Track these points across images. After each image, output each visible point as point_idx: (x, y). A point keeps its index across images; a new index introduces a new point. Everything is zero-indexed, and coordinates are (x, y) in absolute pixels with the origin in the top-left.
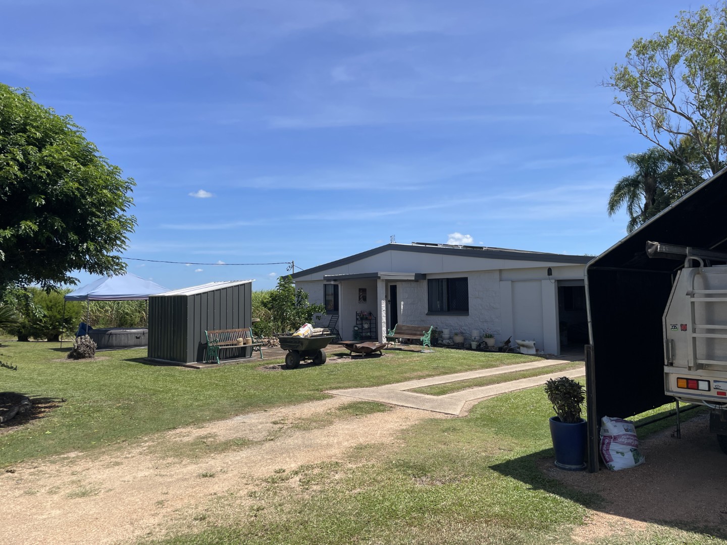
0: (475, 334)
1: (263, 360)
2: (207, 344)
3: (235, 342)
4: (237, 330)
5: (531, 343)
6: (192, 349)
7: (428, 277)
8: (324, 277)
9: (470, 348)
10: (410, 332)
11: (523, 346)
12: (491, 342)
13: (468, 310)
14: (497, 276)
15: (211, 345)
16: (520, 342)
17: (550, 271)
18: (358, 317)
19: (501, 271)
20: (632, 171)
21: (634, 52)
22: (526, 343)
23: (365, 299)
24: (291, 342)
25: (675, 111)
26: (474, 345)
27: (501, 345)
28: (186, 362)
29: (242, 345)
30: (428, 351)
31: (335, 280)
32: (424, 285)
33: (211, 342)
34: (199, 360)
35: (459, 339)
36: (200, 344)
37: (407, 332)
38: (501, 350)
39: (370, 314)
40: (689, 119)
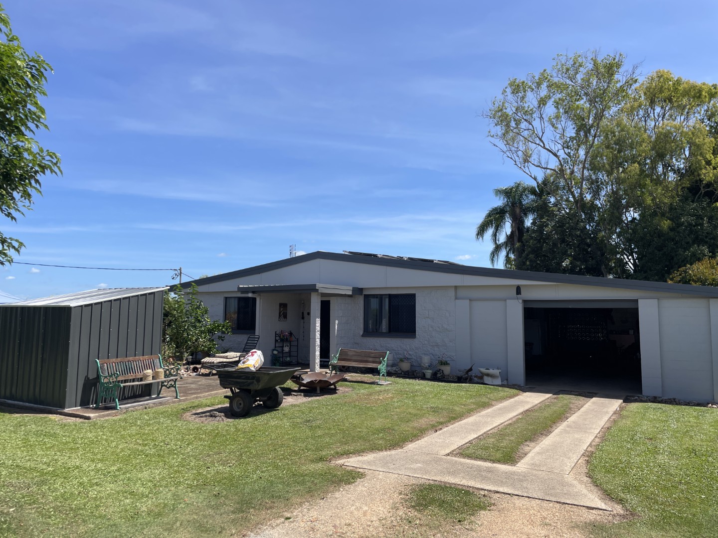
0: (426, 361)
1: (180, 401)
2: (98, 377)
3: (139, 375)
4: (141, 358)
5: (496, 372)
6: (73, 386)
7: (365, 293)
8: (239, 288)
9: (423, 378)
10: (359, 358)
11: (488, 375)
12: (447, 370)
13: (415, 331)
14: (452, 293)
15: (106, 380)
16: (483, 370)
17: (518, 290)
18: (278, 338)
19: (456, 287)
20: (499, 202)
21: (509, 90)
22: (491, 371)
23: (285, 317)
24: (239, 377)
25: (544, 147)
26: (429, 373)
27: (460, 374)
28: (64, 408)
29: (150, 380)
30: (386, 382)
31: (253, 292)
32: (361, 301)
33: (106, 377)
34: (84, 403)
35: (405, 366)
36: (87, 379)
37: (354, 358)
38: (460, 380)
39: (291, 334)
40: (555, 155)
